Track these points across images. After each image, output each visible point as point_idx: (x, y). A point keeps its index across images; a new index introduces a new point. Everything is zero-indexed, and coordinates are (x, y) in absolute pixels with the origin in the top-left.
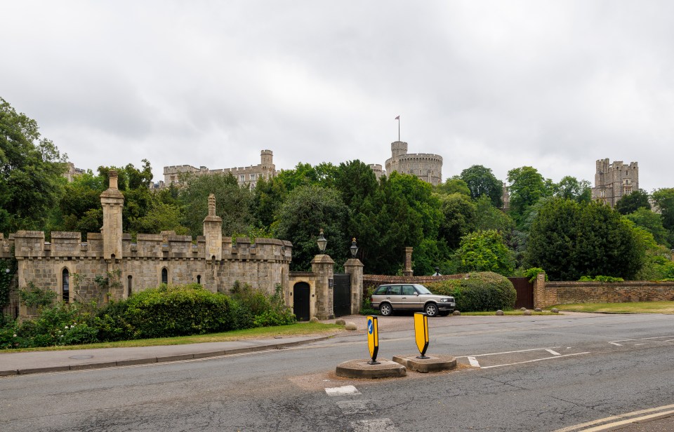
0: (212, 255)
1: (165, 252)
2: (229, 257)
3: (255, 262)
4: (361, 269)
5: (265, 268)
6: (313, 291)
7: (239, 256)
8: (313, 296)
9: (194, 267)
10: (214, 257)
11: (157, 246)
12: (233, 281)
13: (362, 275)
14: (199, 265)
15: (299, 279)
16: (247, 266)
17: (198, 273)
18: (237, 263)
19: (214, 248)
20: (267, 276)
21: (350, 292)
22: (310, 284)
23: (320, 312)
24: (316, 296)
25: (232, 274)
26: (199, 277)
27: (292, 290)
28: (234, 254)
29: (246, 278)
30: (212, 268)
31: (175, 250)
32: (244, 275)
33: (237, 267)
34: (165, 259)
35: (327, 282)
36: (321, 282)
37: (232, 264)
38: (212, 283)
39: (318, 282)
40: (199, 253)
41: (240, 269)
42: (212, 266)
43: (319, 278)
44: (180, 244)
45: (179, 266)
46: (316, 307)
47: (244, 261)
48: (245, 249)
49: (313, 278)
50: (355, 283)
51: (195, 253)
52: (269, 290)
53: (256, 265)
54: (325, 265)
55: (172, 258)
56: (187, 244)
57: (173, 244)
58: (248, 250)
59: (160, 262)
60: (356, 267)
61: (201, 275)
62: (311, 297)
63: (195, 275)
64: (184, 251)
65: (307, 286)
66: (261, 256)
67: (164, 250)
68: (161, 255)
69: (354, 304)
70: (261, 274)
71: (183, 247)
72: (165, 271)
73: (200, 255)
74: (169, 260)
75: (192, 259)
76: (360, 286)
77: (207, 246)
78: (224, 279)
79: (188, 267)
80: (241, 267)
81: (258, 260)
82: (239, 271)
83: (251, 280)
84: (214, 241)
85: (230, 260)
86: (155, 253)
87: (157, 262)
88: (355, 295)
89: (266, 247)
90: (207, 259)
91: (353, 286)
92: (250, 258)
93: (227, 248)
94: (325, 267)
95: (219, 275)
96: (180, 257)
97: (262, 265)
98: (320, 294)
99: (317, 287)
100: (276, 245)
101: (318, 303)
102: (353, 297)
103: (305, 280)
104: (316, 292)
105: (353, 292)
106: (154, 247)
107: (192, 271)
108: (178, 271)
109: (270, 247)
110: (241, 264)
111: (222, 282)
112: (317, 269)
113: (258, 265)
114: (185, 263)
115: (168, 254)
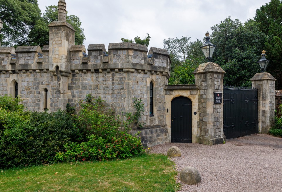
0: (55, 65)
1: (13, 64)
2: (80, 67)
3: (109, 72)
4: (273, 83)
5: (121, 79)
6: (195, 107)
7: (90, 66)
8: (195, 113)
9: (41, 79)
10: (57, 67)
11: (6, 59)
12: (85, 95)
13: (273, 91)
14: (46, 77)
15: (177, 94)
16: (101, 77)
17: (45, 86)
18: (89, 75)
19: (57, 57)
20: (123, 89)
21: (257, 108)
22: (192, 98)
23: (203, 134)
24: (198, 114)
25: (84, 87)
26: (46, 90)
27: (168, 106)
28: (84, 64)
29: (99, 91)
30: (59, 80)
31: (21, 62)
32: (97, 87)
33: (90, 79)
34: (14, 72)
35: (211, 96)
36: (204, 96)
37: (84, 75)
38: (58, 97)
39: (200, 97)
40: (44, 64)
41: (92, 80)
42: (59, 78)
43: (202, 92)
44: (26, 55)
45: (27, 79)
46: (198, 127)
47: (96, 71)
48: (96, 58)
49: (195, 92)
50: (264, 99)
51: (40, 63)
52: (126, 105)
53: (110, 75)
54: (208, 75)
55: (20, 71)
56: (32, 54)
57: (20, 55)
58: (99, 57)
59: (11, 75)
60: (266, 82)
61: (48, 88)
62: (193, 116)
63: (41, 87)
64: (30, 62)
65: (188, 101)
66: (115, 64)
67: (12, 62)
68: (9, 68)
69: (263, 122)
70: (116, 86)
71: (29, 58)
72: (16, 84)
73: (44, 66)
74: (18, 73)
75: (38, 71)
76: (271, 102)
77: (50, 55)
78: (76, 92)
79: (35, 79)
80: (94, 79)
81: (113, 70)
82: (91, 83)
83: (105, 93)
84: (57, 49)
85: (81, 70)
86: (4, 66)
87: (7, 75)
88: (264, 112)
89: (120, 53)
90: (50, 69)
91: (261, 102)
92: (101, 67)
93: (77, 58)
94: (209, 77)
95: (70, 88)
96: (26, 69)
97: (117, 76)
98: (203, 112)
99: (200, 102)
100: (135, 50)
101: (201, 122)
102: (261, 114)
103: (185, 94)
104: (199, 109)
105: (261, 108)
106: (3, 59)
107: (38, 83)
108: (25, 84)
109: (124, 53)
110: (94, 75)
111: (74, 96)
112: (200, 80)
113: (113, 75)
114: (32, 75)
115: (15, 67)
